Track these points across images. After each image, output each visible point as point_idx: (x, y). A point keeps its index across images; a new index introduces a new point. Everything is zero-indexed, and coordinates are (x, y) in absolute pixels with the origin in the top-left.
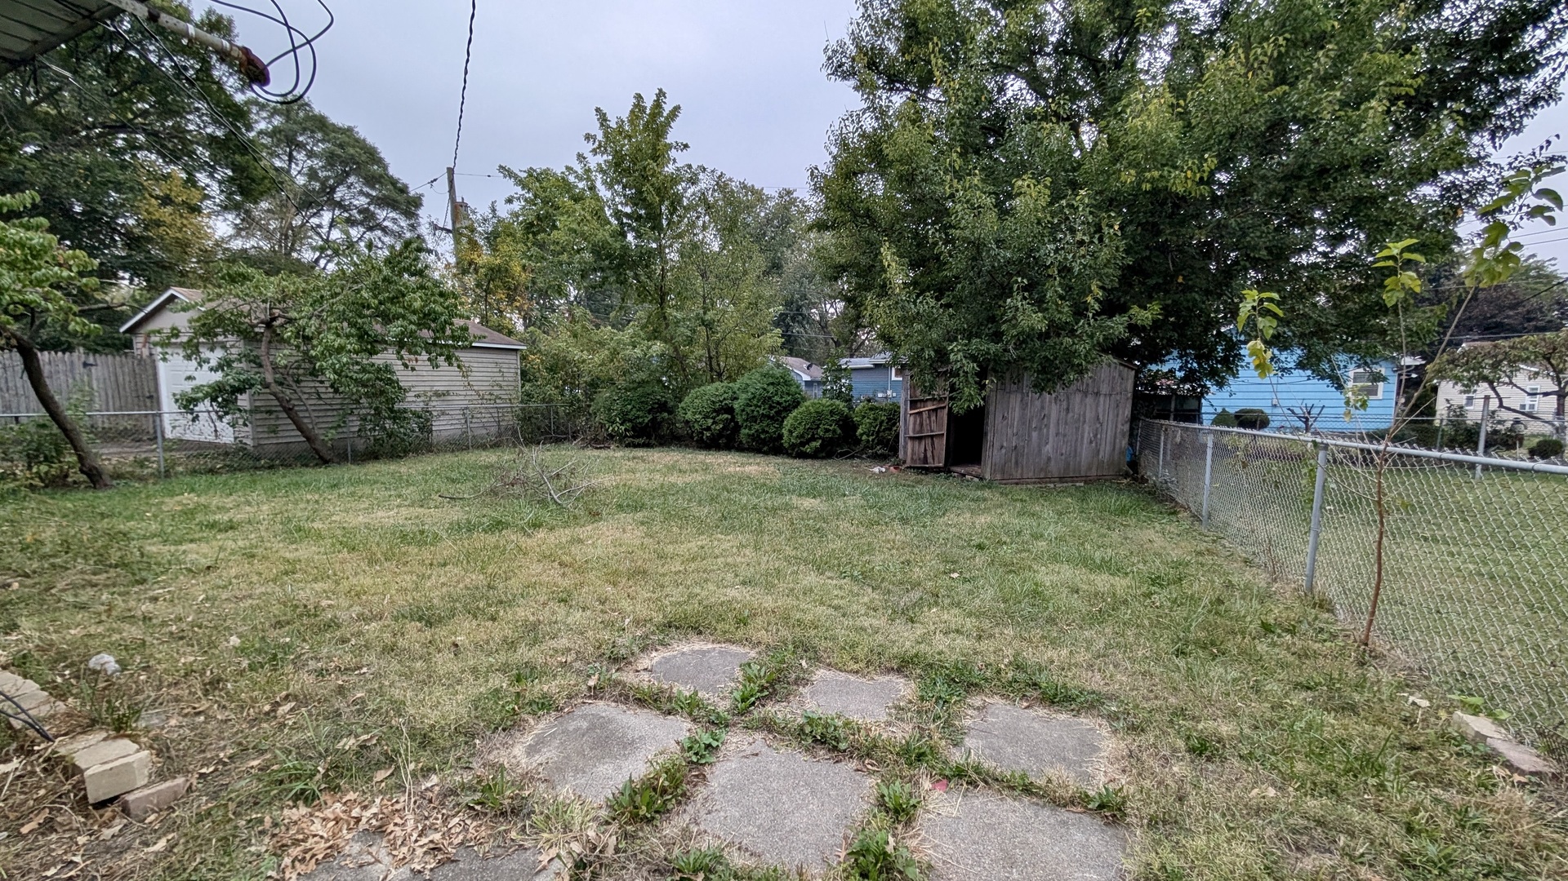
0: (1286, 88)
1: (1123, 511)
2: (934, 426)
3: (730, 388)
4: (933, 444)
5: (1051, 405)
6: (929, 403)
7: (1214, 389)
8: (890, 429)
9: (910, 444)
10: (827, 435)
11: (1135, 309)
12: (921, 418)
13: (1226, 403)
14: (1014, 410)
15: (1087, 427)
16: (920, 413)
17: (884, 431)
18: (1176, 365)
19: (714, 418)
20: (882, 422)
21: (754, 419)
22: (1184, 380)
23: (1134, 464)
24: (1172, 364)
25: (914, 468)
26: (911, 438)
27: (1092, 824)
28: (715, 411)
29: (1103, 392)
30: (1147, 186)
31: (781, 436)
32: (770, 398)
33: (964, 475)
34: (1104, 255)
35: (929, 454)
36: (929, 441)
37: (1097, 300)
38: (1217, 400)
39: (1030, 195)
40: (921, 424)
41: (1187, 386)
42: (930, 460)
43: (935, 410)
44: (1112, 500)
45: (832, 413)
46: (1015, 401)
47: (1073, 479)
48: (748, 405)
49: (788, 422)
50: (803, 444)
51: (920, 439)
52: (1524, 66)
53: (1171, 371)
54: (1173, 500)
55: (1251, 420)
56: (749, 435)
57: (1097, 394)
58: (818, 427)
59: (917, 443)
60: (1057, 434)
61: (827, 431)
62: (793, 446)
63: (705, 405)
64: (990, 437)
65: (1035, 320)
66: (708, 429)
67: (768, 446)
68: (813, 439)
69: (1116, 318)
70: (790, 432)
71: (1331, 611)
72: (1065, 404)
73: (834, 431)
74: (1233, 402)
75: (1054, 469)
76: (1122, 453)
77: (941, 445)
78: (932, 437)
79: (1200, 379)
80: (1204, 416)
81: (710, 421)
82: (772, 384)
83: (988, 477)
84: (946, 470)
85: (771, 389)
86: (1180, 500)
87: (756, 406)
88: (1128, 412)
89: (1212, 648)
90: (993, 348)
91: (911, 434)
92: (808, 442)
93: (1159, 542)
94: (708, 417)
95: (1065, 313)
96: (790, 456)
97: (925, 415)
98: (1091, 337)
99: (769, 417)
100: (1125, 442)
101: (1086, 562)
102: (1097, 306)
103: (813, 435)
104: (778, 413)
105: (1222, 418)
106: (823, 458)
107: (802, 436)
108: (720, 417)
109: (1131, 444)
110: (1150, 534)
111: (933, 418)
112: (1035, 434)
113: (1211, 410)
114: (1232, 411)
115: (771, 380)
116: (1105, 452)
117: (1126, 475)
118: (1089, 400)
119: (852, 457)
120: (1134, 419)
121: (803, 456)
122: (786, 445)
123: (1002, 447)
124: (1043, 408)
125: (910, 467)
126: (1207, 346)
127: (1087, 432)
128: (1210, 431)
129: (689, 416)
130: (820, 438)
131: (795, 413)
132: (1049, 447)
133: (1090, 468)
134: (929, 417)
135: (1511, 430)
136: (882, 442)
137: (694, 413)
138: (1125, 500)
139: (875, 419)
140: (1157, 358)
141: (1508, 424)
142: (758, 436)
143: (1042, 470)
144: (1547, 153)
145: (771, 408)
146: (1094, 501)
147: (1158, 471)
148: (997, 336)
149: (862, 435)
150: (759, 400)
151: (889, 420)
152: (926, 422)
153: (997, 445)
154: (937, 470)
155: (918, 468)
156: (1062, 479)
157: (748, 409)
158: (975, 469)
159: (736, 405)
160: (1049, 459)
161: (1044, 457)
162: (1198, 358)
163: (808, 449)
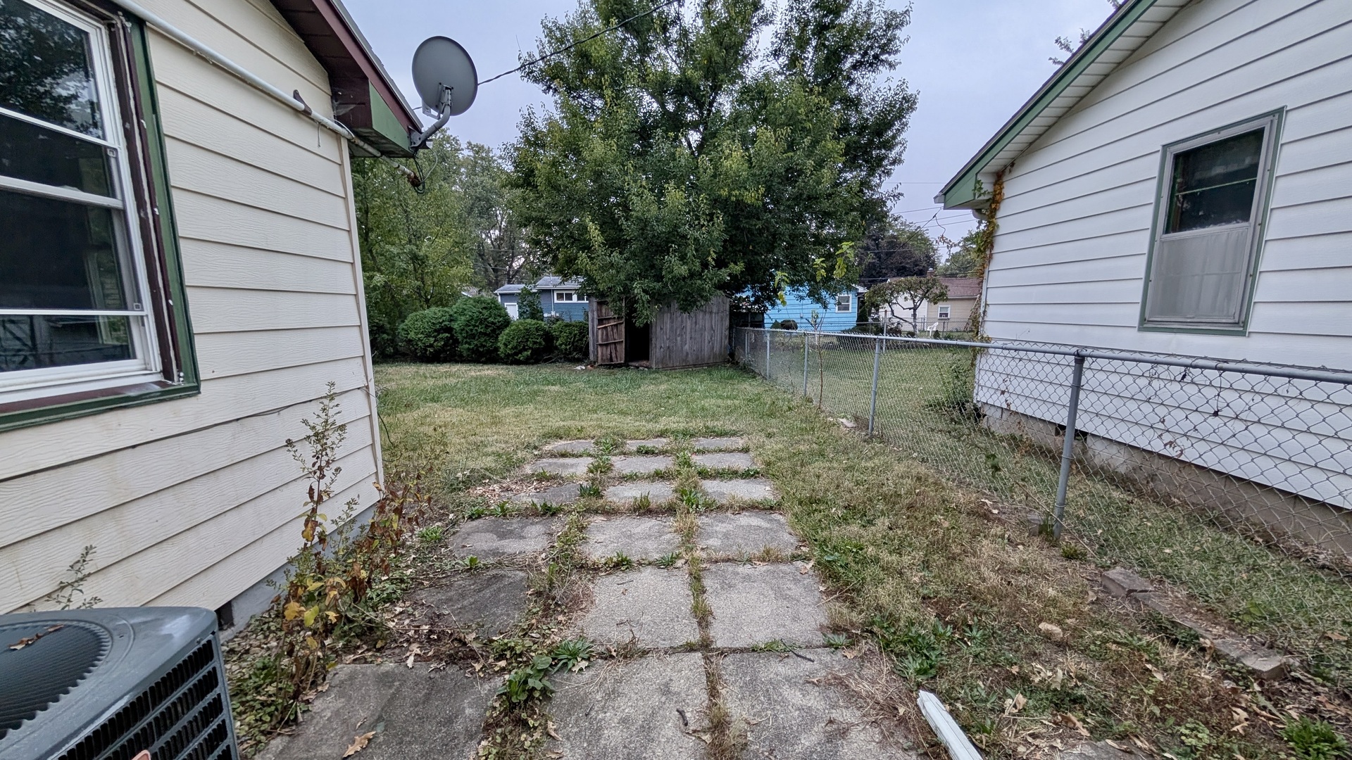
0: (792, 154)
1: (731, 378)
2: (616, 336)
3: (446, 312)
4: (616, 348)
5: (687, 321)
6: (611, 321)
7: (770, 307)
8: (581, 340)
9: (599, 349)
10: (535, 346)
11: (732, 265)
12: (607, 331)
13: (777, 317)
14: (666, 323)
15: (706, 333)
16: (606, 327)
17: (577, 341)
18: (750, 293)
19: (435, 337)
20: (576, 334)
21: (473, 337)
22: (755, 303)
23: (732, 355)
24: (747, 293)
25: (604, 365)
26: (600, 345)
27: (742, 455)
28: (435, 331)
29: (714, 311)
30: (733, 199)
31: (497, 349)
32: (485, 319)
33: (638, 367)
34: (716, 234)
35: (614, 355)
36: (613, 346)
37: (713, 259)
38: (773, 315)
39: (675, 196)
40: (607, 335)
41: (756, 307)
42: (614, 359)
43: (616, 325)
44: (725, 373)
45: (537, 330)
46: (667, 317)
47: (701, 365)
48: (467, 325)
49: (503, 337)
50: (516, 354)
51: (607, 345)
52: (888, 145)
53: (747, 297)
54: (753, 371)
55: (788, 325)
56: (468, 349)
57: (711, 313)
58: (527, 340)
59: (605, 348)
60: (691, 338)
61: (535, 343)
62: (508, 356)
63: (426, 325)
64: (654, 340)
65: (683, 270)
66: (431, 346)
67: (490, 357)
68: (525, 349)
69: (723, 270)
70: (505, 345)
71: (811, 402)
72: (694, 320)
73: (540, 343)
74: (781, 316)
75: (691, 359)
76: (725, 348)
77: (621, 349)
78: (615, 343)
79: (763, 302)
80: (766, 325)
81: (432, 340)
82: (485, 308)
83: (654, 366)
84: (626, 365)
85: (486, 313)
86: (757, 371)
87: (475, 326)
88: (727, 323)
89: (771, 415)
90: (658, 285)
91: (600, 342)
92: (520, 352)
93: (749, 388)
94: (430, 336)
95: (697, 266)
96: (506, 363)
97: (609, 329)
98: (711, 280)
99: (485, 334)
100: (727, 341)
101: (720, 397)
102: (713, 263)
103: (524, 346)
104: (493, 331)
105: (776, 325)
106: (533, 364)
107: (516, 348)
108: (441, 336)
109: (730, 343)
110: (745, 386)
111: (615, 331)
112: (679, 339)
113: (770, 321)
114: (780, 321)
115: (484, 305)
116: (717, 349)
117: (728, 362)
118: (707, 316)
119: (554, 362)
120: (731, 328)
121: (518, 363)
122: (502, 355)
123: (661, 347)
124: (682, 322)
125: (601, 365)
126: (765, 282)
127: (707, 335)
128: (768, 331)
129: (412, 335)
130: (530, 348)
131: (507, 331)
132: (687, 347)
133: (709, 358)
134: (612, 330)
135: (897, 327)
136: (576, 349)
137: (416, 334)
138: (731, 372)
139: (570, 333)
140: (740, 290)
141: (895, 325)
142: (477, 349)
143: (683, 361)
144: (897, 191)
145: (487, 327)
146: (715, 374)
147: (745, 357)
148: (659, 278)
149: (561, 345)
150: (476, 321)
151: (581, 333)
152: (610, 333)
153: (658, 346)
154: (619, 366)
155: (606, 365)
156: (695, 366)
157: (467, 329)
158: (645, 363)
159: (455, 326)
160: (687, 354)
161: (685, 354)
162: (762, 289)
163: (521, 357)
